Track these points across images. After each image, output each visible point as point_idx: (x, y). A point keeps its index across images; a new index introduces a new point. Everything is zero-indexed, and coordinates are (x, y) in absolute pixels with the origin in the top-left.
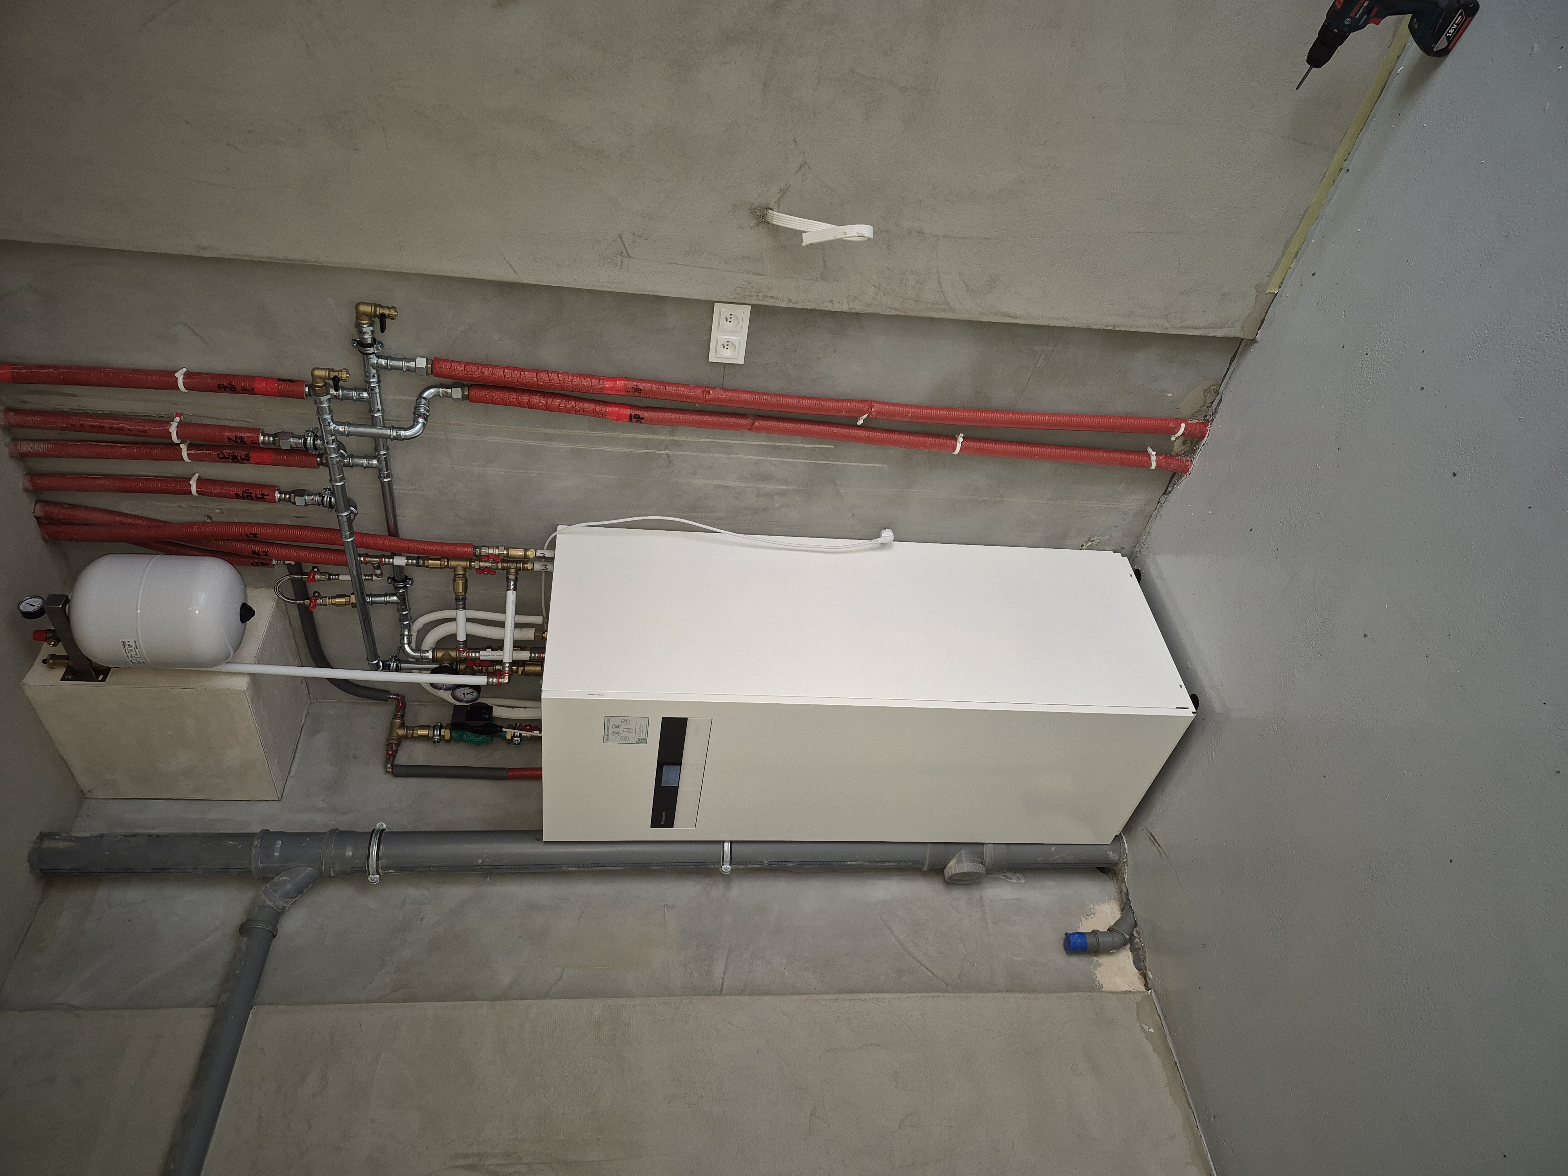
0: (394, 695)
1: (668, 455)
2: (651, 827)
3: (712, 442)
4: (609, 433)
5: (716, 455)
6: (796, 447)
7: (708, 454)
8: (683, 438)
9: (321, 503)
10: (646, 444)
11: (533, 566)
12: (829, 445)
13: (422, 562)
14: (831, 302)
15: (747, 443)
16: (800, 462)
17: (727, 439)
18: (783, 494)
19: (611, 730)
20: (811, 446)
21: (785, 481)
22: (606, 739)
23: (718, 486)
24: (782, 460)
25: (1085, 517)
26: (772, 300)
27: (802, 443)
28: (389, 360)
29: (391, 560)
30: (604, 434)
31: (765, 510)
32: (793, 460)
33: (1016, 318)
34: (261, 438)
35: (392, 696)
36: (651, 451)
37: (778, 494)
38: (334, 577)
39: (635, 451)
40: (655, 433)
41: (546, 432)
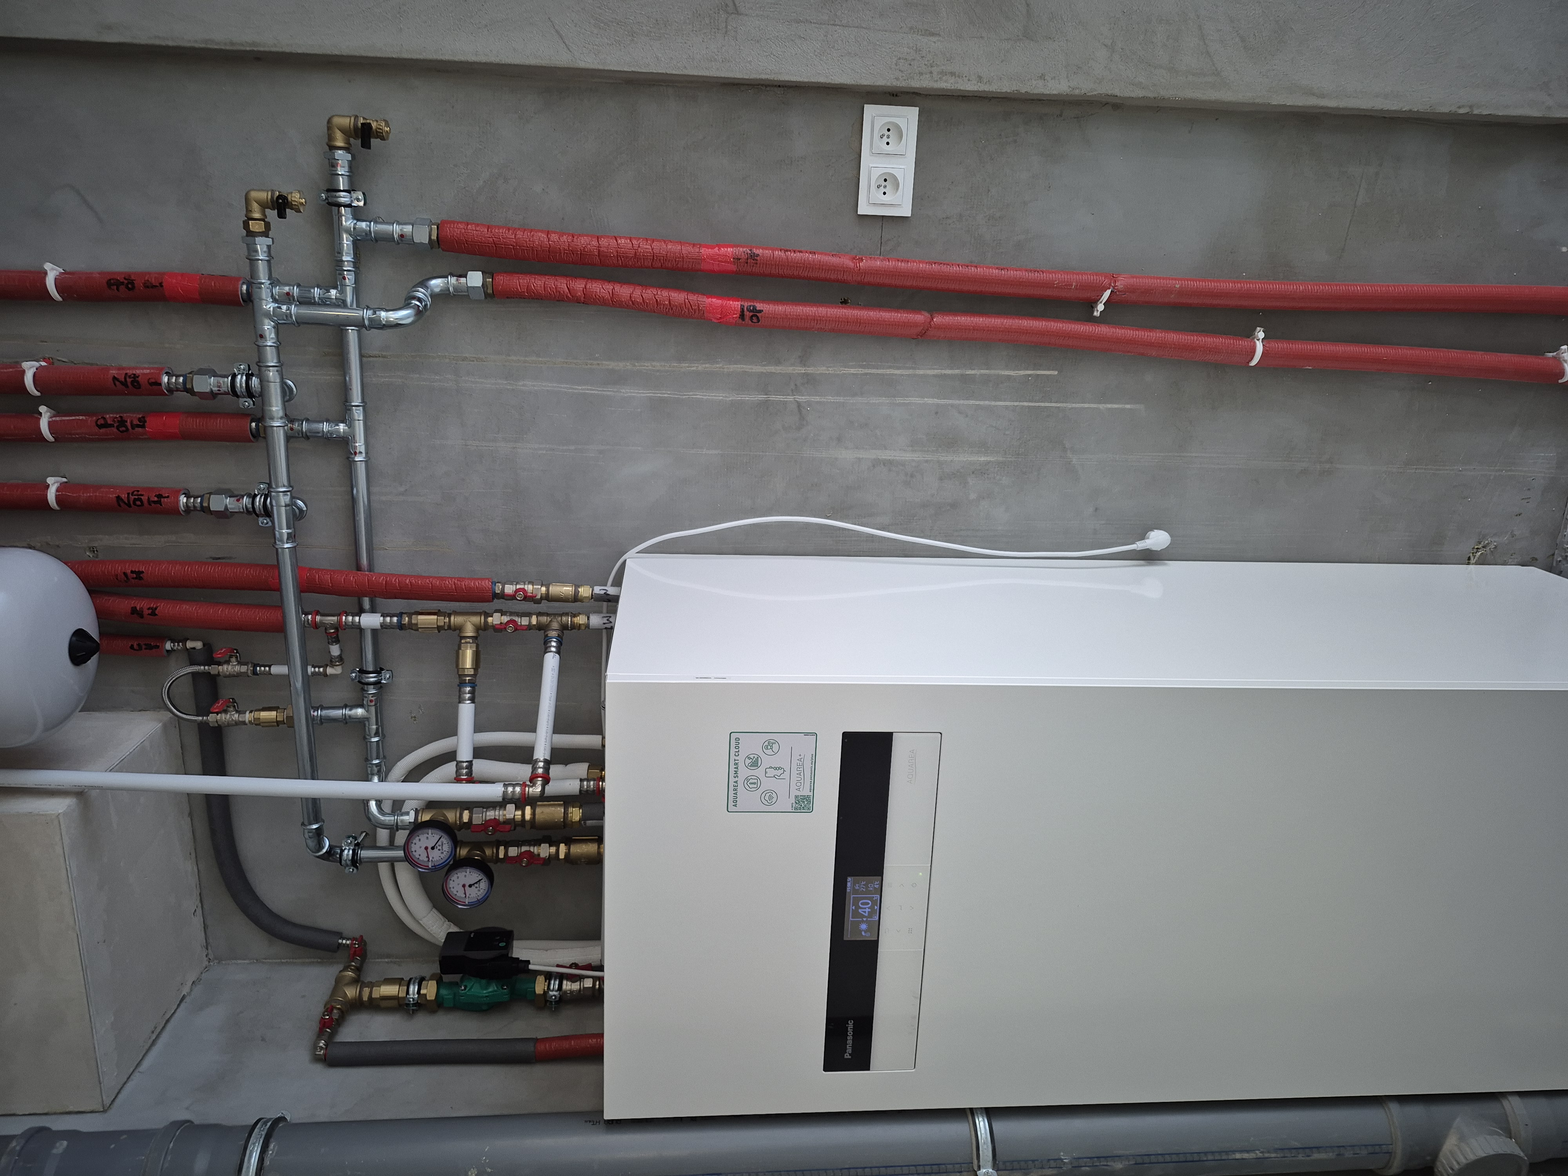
0: (348, 939)
1: (799, 405)
2: (825, 1070)
3: (866, 374)
4: (707, 365)
5: (874, 400)
6: (998, 376)
7: (859, 399)
8: (822, 370)
9: (251, 510)
10: (764, 384)
11: (588, 619)
12: (1049, 370)
13: (407, 619)
14: (1042, 77)
15: (921, 372)
16: (1007, 407)
17: (890, 367)
18: (981, 471)
19: (743, 772)
20: (1022, 373)
21: (983, 447)
22: (732, 803)
23: (876, 463)
24: (977, 403)
25: (1467, 498)
26: (952, 80)
27: (1007, 368)
28: (372, 223)
29: (357, 619)
30: (700, 368)
31: (954, 505)
32: (993, 403)
33: (1322, 96)
34: (165, 379)
35: (344, 942)
36: (773, 398)
37: (973, 473)
38: (263, 668)
39: (747, 398)
40: (778, 362)
41: (611, 367)
